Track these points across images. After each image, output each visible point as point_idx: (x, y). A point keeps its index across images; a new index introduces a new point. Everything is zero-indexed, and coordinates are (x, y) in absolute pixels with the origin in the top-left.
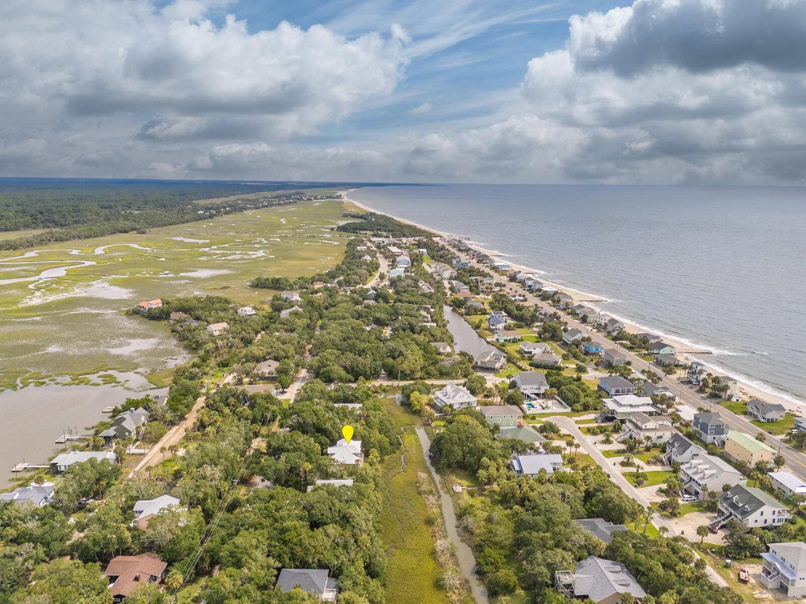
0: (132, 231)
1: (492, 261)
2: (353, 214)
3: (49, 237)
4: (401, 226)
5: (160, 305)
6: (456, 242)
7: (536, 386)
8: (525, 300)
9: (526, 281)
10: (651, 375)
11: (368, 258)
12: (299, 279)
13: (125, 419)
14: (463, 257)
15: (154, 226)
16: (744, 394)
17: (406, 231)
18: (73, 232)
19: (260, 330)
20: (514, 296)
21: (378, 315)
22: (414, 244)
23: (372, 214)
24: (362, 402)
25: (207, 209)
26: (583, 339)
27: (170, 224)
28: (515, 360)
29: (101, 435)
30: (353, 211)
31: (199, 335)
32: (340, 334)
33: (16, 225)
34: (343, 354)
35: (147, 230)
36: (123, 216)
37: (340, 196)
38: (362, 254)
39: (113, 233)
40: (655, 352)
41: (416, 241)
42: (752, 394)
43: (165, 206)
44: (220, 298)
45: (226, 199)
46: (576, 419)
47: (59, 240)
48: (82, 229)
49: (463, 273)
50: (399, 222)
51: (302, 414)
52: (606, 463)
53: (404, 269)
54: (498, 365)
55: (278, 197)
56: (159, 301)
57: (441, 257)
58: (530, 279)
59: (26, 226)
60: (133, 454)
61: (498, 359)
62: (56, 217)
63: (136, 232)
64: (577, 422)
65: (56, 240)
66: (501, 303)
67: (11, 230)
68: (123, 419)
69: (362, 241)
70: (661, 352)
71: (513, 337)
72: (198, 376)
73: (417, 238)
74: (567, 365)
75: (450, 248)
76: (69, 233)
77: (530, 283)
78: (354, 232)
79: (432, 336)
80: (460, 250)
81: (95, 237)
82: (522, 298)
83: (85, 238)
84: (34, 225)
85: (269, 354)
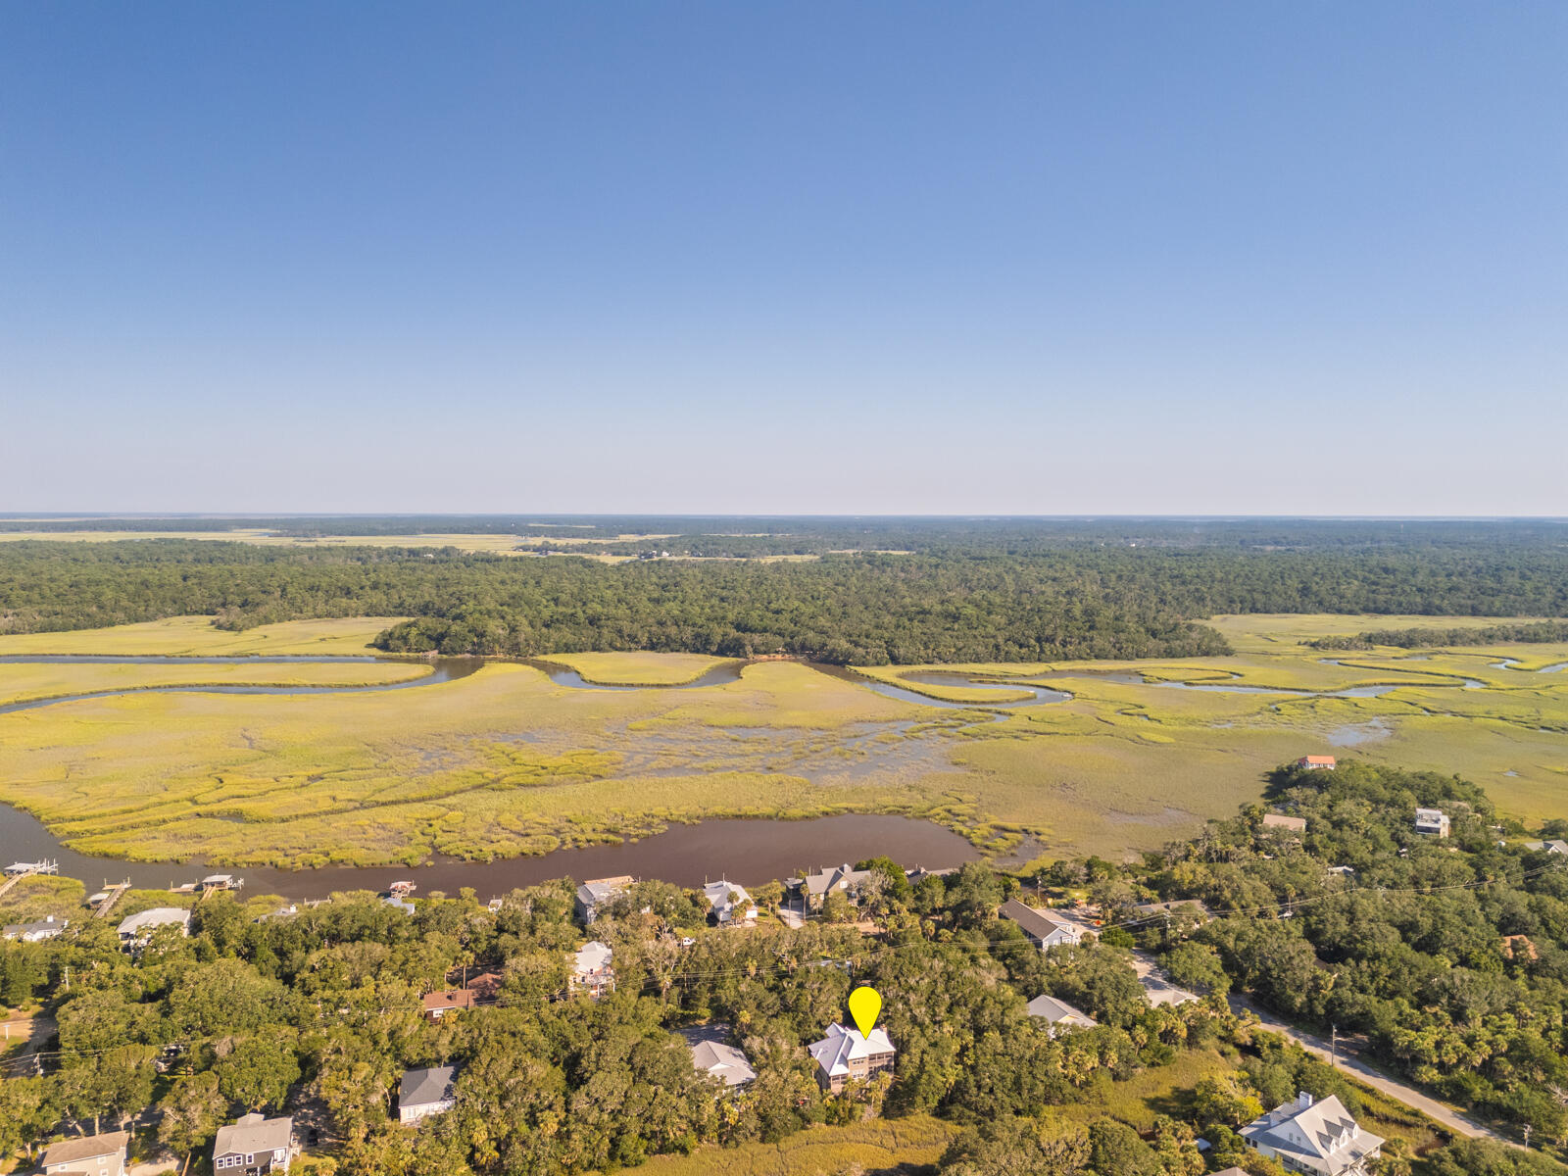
56: (1330, 760)
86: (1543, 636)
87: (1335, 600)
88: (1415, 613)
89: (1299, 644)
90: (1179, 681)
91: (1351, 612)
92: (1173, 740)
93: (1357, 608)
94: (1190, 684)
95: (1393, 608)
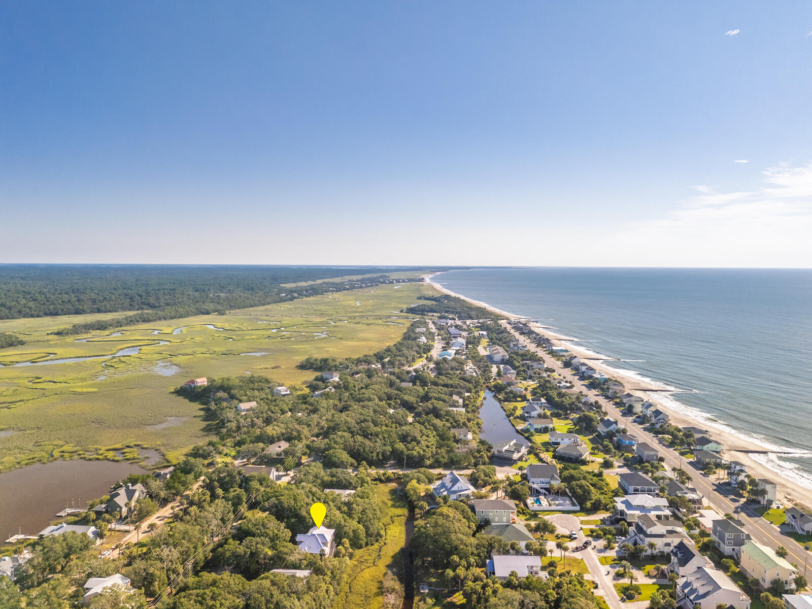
0: (214, 312)
1: (552, 345)
2: (427, 297)
3: (138, 318)
4: (471, 308)
5: (206, 383)
6: (521, 325)
7: (547, 480)
8: (571, 387)
9: (580, 367)
10: (681, 473)
11: (423, 339)
12: (346, 359)
13: (119, 494)
14: (523, 340)
15: (235, 308)
16: (789, 500)
17: (473, 313)
18: (161, 313)
19: (287, 409)
20: (560, 383)
21: (406, 398)
22: (477, 327)
23: (447, 297)
24: (355, 488)
25: (291, 291)
26: (618, 431)
27: (251, 307)
28: (538, 451)
29: (94, 509)
30: (430, 293)
31: (226, 414)
32: (358, 416)
33: (115, 307)
34: (353, 436)
35: (227, 312)
36: (211, 299)
37: (423, 279)
38: (418, 335)
39: (196, 314)
40: (698, 447)
41: (479, 323)
42: (798, 501)
43: (252, 289)
44: (262, 377)
45: (312, 283)
46: (582, 518)
47: (146, 320)
48: (169, 310)
49: (515, 357)
50: (471, 304)
51: (281, 497)
52: (599, 571)
53: (454, 351)
54: (516, 456)
55: (362, 281)
56: (205, 379)
57: (500, 340)
58: (584, 364)
59: (124, 309)
60: (119, 531)
61: (518, 449)
62: (152, 300)
63: (216, 313)
64: (582, 522)
65: (143, 321)
66: (544, 390)
67: (110, 311)
68: (118, 494)
69: (426, 323)
70: (705, 448)
71: (544, 426)
72: (211, 454)
73: (481, 321)
74: (594, 458)
75: (512, 331)
76: (156, 314)
77: (584, 368)
78: (422, 314)
79: (456, 422)
80: (522, 333)
81: (179, 318)
82: (568, 385)
83: (170, 319)
84: (131, 307)
85: (283, 434)
86: (152, 318)
87: (28, 310)
88: (71, 314)
89: (48, 334)
90: (28, 361)
91: (38, 316)
92: (98, 390)
93: (41, 314)
94: (35, 362)
95: (60, 312)
